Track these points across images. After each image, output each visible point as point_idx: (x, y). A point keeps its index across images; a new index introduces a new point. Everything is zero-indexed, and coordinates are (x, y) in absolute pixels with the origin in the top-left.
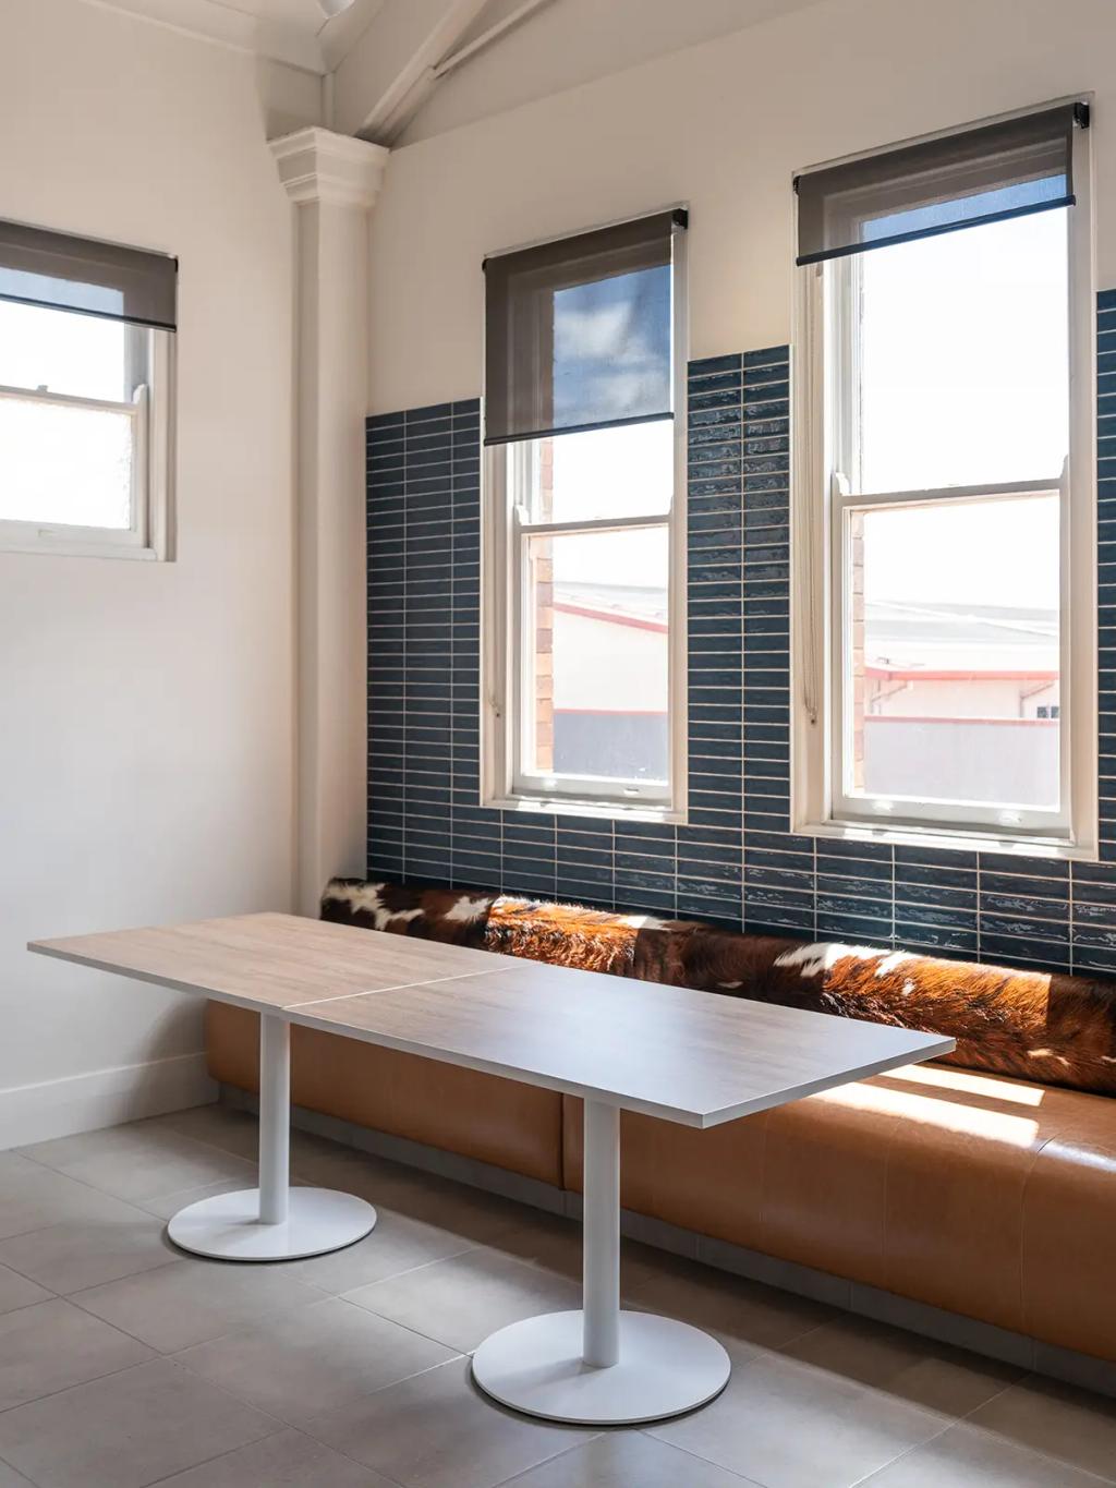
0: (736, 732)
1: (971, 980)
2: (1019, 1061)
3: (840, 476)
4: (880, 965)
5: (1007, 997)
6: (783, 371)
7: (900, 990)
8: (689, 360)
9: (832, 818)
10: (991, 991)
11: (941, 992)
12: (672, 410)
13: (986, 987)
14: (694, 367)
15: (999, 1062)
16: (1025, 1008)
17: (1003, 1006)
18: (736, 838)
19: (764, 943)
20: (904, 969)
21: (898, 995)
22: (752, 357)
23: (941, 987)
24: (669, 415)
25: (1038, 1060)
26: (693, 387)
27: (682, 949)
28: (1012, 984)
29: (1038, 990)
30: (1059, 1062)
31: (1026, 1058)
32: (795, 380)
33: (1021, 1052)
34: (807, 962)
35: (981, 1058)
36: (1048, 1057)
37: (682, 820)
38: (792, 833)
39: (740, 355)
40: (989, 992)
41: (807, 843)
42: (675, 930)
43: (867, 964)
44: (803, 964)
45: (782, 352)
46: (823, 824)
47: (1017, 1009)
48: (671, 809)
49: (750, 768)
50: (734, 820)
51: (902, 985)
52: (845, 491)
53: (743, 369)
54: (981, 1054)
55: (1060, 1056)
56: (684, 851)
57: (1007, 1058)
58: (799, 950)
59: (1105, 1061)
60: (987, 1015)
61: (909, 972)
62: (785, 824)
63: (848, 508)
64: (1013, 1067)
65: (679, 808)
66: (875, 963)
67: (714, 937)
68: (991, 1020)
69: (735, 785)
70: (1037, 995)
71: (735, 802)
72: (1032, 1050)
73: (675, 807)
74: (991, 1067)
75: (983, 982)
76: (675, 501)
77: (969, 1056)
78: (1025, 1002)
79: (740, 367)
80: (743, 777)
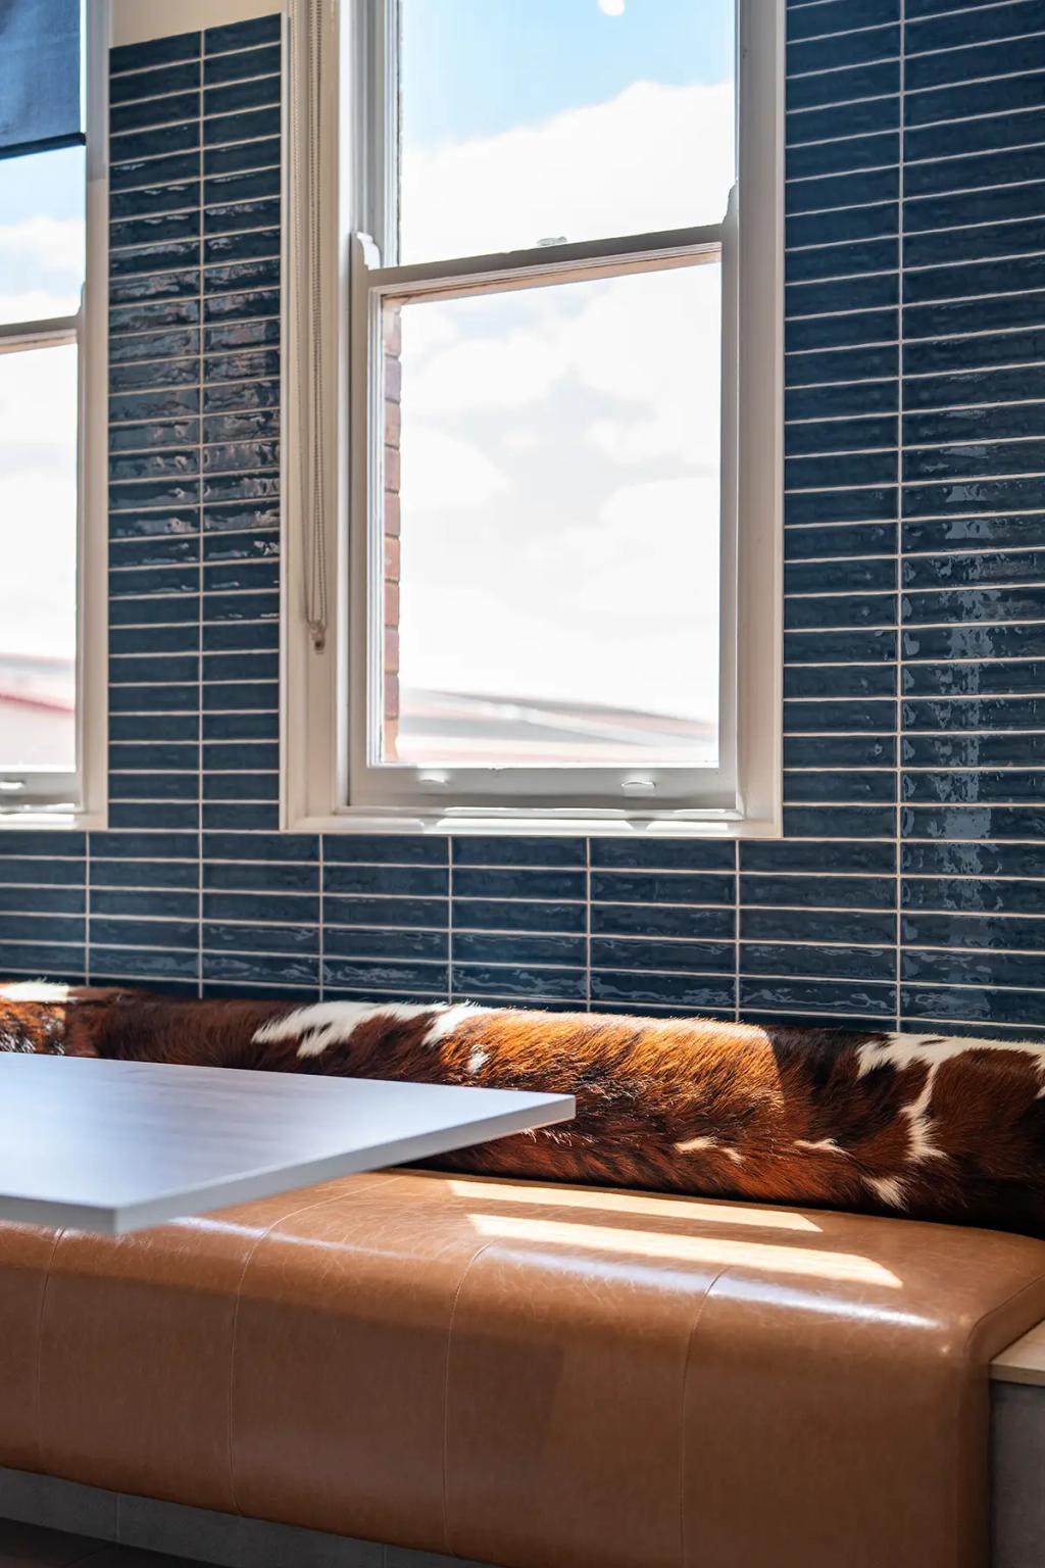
0: (188, 668)
1: (582, 1038)
2: (661, 1161)
3: (364, 238)
4: (430, 1027)
5: (640, 1060)
6: (272, 59)
7: (464, 1064)
8: (111, 46)
9: (349, 804)
10: (613, 1053)
11: (530, 1062)
12: (83, 130)
13: (605, 1046)
14: (120, 57)
15: (629, 1168)
16: (670, 1075)
17: (633, 1074)
18: (188, 846)
19: (234, 1009)
20: (471, 1031)
21: (460, 1072)
22: (218, 37)
23: (531, 1054)
24: (77, 139)
25: (692, 1158)
26: (118, 90)
27: (97, 1027)
28: (646, 1039)
29: (689, 1044)
30: (726, 1157)
31: (670, 1155)
32: (290, 74)
33: (664, 1147)
34: (308, 1032)
35: (598, 1164)
36: (707, 1151)
37: (100, 823)
38: (282, 830)
39: (199, 33)
40: (610, 1054)
41: (306, 844)
42: (83, 999)
43: (412, 1027)
44: (302, 1037)
45: (270, 26)
46: (335, 814)
47: (657, 1077)
48: (81, 809)
49: (213, 726)
50: (185, 816)
51: (466, 1057)
52: (372, 261)
53: (203, 58)
54: (597, 1156)
55: (729, 1146)
56: (100, 872)
57: (639, 1157)
58: (296, 1013)
59: (798, 1148)
60: (607, 1092)
61: (478, 1034)
62: (270, 815)
63: (379, 290)
64: (649, 1172)
65: (92, 806)
66: (423, 1024)
67: (151, 1005)
68: (614, 1099)
69: (186, 758)
70: (689, 1054)
71: (187, 786)
72: (681, 1141)
73: (86, 806)
74: (613, 1177)
75: (599, 1039)
76: (88, 289)
77: (579, 1160)
78: (669, 1066)
79: (197, 54)
80: (201, 742)
